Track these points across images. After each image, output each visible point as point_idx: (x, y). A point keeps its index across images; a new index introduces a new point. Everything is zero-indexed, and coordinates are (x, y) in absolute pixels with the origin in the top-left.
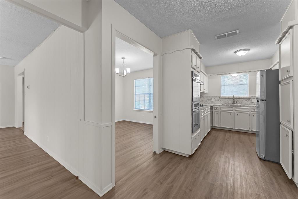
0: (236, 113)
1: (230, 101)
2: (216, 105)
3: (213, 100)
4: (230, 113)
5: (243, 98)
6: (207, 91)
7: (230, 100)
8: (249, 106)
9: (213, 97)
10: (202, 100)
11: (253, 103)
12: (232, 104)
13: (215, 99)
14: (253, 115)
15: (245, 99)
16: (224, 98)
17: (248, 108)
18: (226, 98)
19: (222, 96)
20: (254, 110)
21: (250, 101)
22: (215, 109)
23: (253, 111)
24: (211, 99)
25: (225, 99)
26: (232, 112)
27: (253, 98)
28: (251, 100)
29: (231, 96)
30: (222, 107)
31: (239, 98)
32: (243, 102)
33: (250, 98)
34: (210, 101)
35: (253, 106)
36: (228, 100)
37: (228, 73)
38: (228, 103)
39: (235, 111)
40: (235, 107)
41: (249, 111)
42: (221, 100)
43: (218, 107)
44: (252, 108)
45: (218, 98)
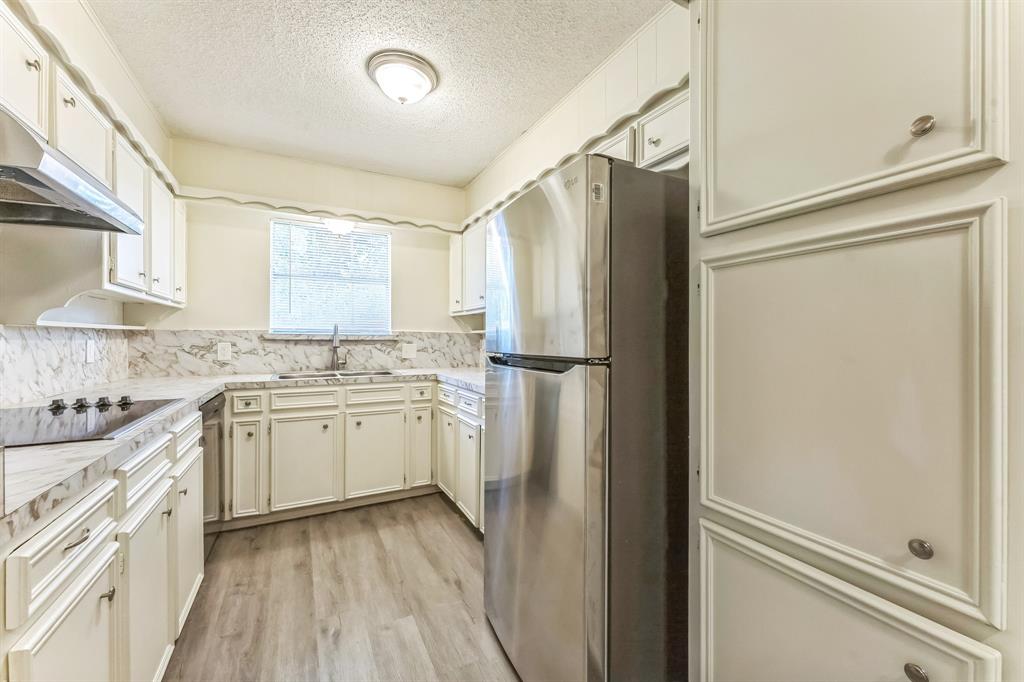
0: (353, 415)
1: (319, 357)
2: (244, 387)
3: (224, 352)
4: (325, 422)
5: (373, 342)
6: (181, 297)
7: (316, 349)
8: (405, 380)
9: (222, 333)
10: (143, 355)
11: (407, 363)
12: (327, 369)
13: (234, 345)
14: (419, 418)
15: (378, 346)
16: (288, 341)
17: (397, 389)
18: (297, 342)
19: (276, 325)
20: (422, 393)
21: (398, 353)
22: (239, 407)
23: (417, 397)
24: (210, 348)
25: (291, 346)
26: (331, 417)
27: (407, 339)
28: (400, 350)
29: (320, 324)
30: (280, 396)
31: (357, 342)
32: (371, 358)
33: (395, 341)
34: (202, 356)
35: (418, 378)
36: (309, 349)
37: (308, 207)
38: (308, 367)
39: (348, 406)
40: (348, 388)
41: (402, 402)
42: (268, 350)
43: (255, 398)
44: (413, 385)
45: (251, 341)
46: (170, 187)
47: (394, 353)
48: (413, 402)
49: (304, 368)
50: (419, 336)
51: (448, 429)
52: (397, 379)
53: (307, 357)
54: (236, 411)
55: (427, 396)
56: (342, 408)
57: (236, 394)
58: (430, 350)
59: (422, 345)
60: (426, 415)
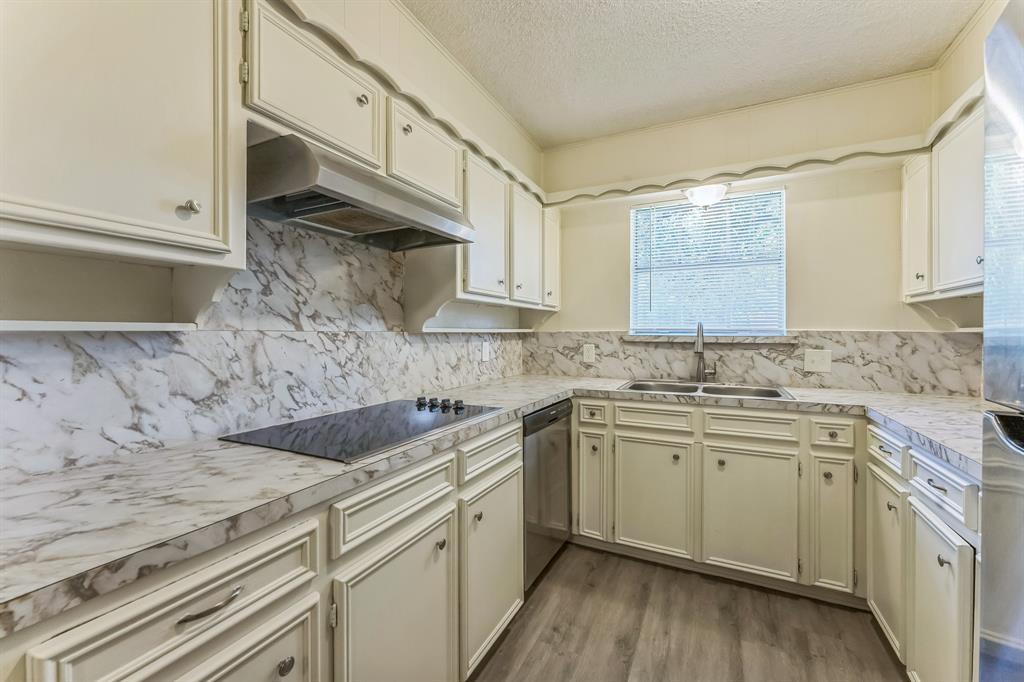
0: (714, 449)
2: (590, 395)
3: (589, 354)
4: (676, 452)
5: (754, 346)
6: (554, 301)
7: (680, 353)
8: (801, 409)
9: (586, 335)
10: (532, 355)
11: (813, 379)
12: (692, 379)
13: (597, 347)
14: (828, 476)
15: (764, 351)
16: (648, 343)
17: (787, 422)
18: (657, 345)
19: (636, 326)
20: (833, 435)
21: (797, 363)
22: (585, 417)
23: (825, 440)
24: (577, 349)
25: (651, 349)
26: (684, 446)
27: (811, 341)
28: (801, 358)
29: (681, 324)
31: (732, 346)
32: (753, 368)
33: (793, 345)
34: (572, 357)
35: (825, 410)
36: (670, 353)
38: (669, 375)
39: (707, 435)
40: (707, 410)
41: (795, 444)
42: (628, 353)
43: (601, 408)
44: (815, 419)
45: (612, 342)
46: (538, 198)
47: (791, 363)
48: (815, 447)
49: (665, 375)
50: (838, 339)
51: (887, 516)
52: (785, 407)
53: (669, 363)
54: (582, 420)
55: (844, 440)
56: (699, 436)
57: (582, 402)
58: (859, 361)
59: (842, 352)
60: (843, 475)
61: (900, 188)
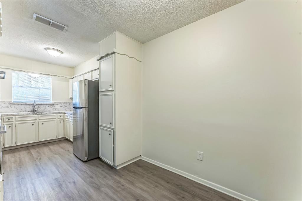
0: (41, 122)
1: (31, 107)
2: (7, 115)
4: (33, 123)
5: (46, 104)
7: (28, 106)
8: (56, 113)
11: (57, 110)
12: (32, 111)
14: (60, 122)
15: (48, 105)
16: (19, 104)
17: (54, 115)
18: (21, 104)
19: (13, 100)
20: (61, 116)
21: (54, 107)
23: (60, 117)
26: (35, 122)
27: (56, 104)
28: (55, 106)
30: (19, 117)
31: (41, 104)
32: (46, 108)
33: (53, 104)
35: (60, 113)
36: (25, 106)
37: (26, 71)
38: (25, 111)
39: (39, 120)
40: (39, 115)
41: (55, 118)
42: (12, 106)
43: (11, 118)
44: (58, 114)
45: (6, 104)
47: (53, 107)
48: (58, 118)
50: (61, 103)
51: (68, 124)
52: (54, 113)
53: (25, 108)
54: (5, 121)
55: (62, 117)
56: (38, 120)
57: (5, 117)
58: (64, 107)
59: (61, 105)
60: (62, 122)
61: (69, 82)
